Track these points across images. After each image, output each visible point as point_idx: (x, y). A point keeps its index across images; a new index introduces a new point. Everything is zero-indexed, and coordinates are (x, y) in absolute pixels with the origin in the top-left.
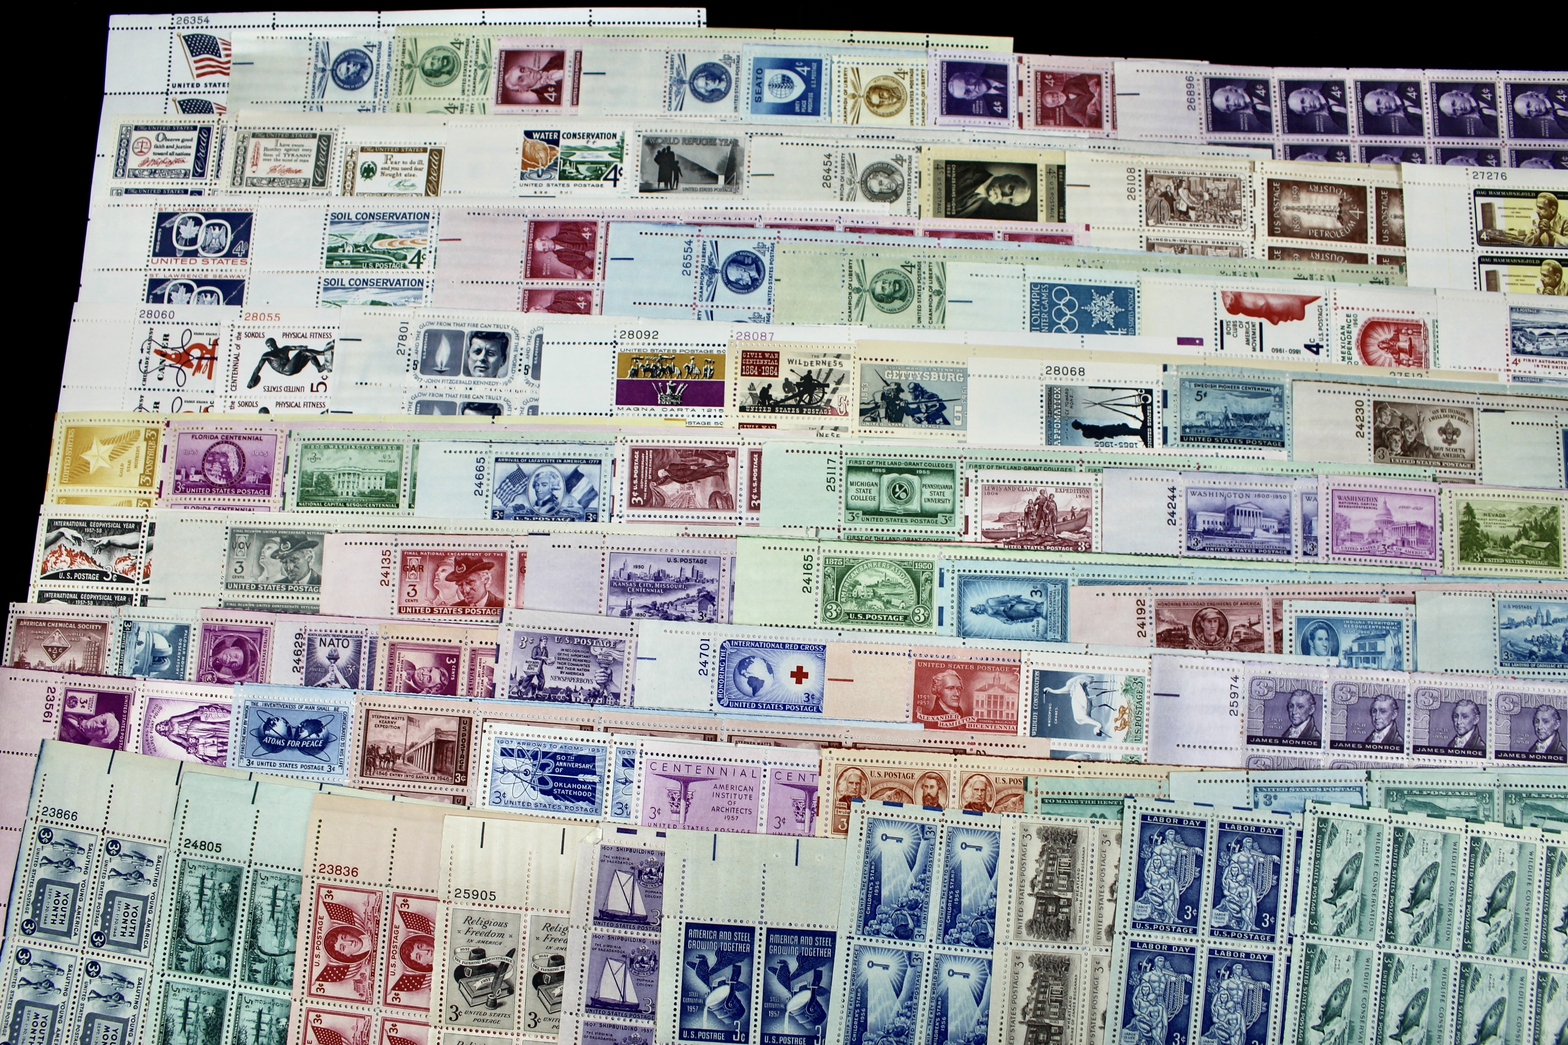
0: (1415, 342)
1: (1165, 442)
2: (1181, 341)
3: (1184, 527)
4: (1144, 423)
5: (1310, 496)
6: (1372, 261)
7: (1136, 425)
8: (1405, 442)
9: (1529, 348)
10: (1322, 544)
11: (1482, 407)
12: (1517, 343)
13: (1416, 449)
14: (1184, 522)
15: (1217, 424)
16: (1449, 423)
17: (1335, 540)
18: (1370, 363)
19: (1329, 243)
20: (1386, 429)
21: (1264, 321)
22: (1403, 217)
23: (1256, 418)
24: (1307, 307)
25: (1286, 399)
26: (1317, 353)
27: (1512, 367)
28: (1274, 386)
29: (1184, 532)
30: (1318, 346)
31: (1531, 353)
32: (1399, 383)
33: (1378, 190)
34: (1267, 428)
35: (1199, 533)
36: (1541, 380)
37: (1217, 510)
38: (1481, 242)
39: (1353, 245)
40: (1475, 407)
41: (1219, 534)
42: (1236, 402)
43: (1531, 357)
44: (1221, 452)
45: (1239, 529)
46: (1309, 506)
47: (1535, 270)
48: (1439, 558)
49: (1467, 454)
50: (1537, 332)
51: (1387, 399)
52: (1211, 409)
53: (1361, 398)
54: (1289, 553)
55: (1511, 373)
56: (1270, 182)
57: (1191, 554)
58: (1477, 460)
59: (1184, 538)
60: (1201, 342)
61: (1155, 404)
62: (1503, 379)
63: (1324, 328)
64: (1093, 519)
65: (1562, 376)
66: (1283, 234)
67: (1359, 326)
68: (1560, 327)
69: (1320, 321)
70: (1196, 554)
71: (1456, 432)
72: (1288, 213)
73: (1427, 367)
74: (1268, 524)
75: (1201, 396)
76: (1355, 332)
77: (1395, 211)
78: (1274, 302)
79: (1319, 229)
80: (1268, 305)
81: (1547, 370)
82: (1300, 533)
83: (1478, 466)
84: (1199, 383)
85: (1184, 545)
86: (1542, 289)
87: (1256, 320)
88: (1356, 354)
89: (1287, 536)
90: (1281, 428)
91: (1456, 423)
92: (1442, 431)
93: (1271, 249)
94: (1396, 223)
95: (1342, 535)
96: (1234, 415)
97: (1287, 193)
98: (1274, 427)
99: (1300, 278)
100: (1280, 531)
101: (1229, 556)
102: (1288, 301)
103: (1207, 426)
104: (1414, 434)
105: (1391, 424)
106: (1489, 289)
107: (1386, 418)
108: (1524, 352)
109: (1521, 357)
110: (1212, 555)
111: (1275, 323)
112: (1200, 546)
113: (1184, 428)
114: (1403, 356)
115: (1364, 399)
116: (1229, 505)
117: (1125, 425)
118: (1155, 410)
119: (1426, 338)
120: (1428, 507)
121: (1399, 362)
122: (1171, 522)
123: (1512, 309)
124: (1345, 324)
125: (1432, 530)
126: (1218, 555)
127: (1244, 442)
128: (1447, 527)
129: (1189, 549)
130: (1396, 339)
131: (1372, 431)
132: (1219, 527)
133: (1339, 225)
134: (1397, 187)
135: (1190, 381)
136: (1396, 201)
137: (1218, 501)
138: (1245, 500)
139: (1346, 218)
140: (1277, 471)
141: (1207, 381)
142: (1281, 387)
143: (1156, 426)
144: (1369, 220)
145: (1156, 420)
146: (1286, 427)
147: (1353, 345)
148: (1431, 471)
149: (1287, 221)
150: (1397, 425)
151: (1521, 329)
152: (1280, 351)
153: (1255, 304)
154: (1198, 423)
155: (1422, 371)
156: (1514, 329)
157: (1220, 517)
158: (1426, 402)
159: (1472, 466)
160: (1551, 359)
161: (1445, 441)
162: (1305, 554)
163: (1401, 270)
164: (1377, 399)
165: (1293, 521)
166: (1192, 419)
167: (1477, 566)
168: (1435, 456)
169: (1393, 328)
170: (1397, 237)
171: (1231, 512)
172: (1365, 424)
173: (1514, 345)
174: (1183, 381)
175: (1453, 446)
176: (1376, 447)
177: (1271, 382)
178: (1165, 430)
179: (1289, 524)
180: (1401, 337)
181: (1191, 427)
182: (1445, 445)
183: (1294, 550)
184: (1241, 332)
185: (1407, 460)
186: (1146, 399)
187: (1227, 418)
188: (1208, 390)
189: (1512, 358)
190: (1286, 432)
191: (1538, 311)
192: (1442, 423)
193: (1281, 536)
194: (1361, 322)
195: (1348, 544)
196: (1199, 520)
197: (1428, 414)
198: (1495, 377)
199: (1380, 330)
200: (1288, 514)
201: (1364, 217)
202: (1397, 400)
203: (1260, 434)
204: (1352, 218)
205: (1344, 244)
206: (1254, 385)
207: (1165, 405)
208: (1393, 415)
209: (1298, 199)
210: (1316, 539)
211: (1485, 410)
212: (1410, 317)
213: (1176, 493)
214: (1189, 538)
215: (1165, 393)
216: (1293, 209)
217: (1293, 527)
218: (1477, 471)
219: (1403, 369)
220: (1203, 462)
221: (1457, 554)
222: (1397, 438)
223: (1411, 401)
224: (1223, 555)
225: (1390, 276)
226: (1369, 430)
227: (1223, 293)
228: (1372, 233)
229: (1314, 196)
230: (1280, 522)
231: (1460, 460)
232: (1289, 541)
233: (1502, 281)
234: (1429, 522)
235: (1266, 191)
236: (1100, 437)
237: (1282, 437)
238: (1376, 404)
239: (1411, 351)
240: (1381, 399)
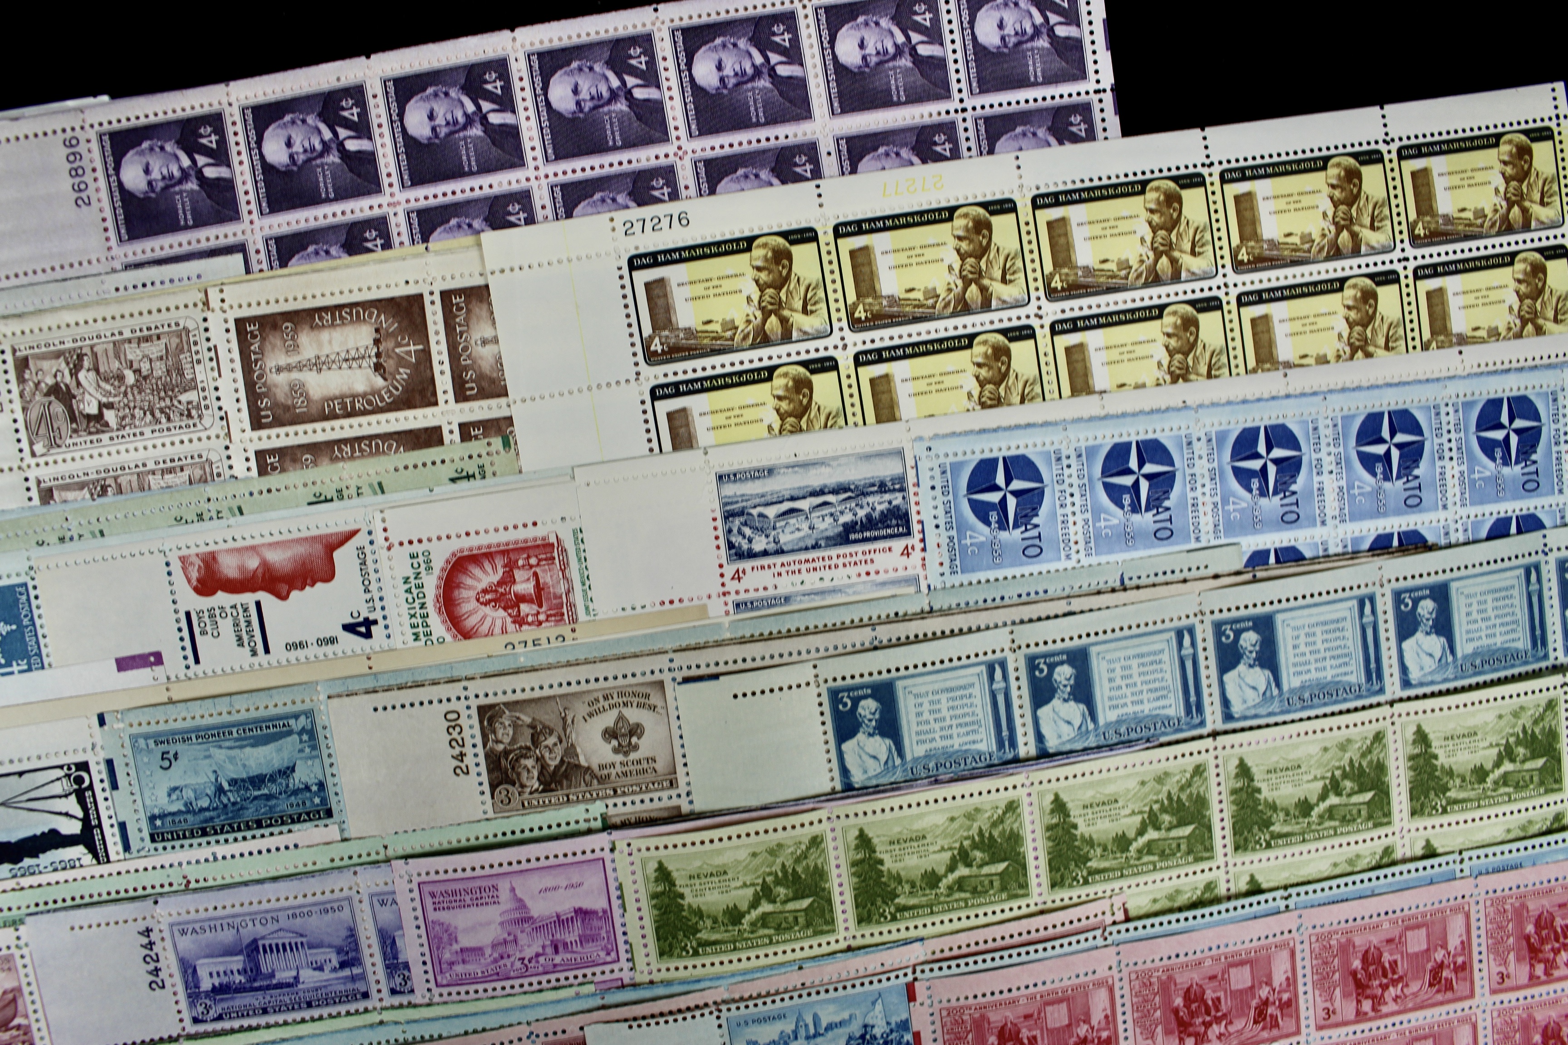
0: (546, 578)
1: (127, 847)
2: (124, 664)
3: (180, 988)
4: (86, 820)
5: (386, 899)
6: (452, 436)
7: (73, 827)
8: (543, 767)
9: (760, 544)
10: (417, 971)
11: (679, 678)
12: (736, 539)
13: (566, 776)
14: (178, 979)
15: (204, 803)
16: (621, 718)
17: (439, 966)
18: (467, 635)
19: (363, 420)
20: (506, 753)
21: (263, 596)
22: (496, 340)
23: (272, 779)
24: (337, 554)
25: (321, 733)
26: (368, 635)
27: (732, 586)
28: (296, 716)
29: (182, 996)
30: (369, 623)
31: (765, 553)
32: (523, 661)
33: (446, 295)
34: (296, 792)
35: (207, 994)
36: (787, 599)
37: (229, 951)
38: (652, 358)
39: (410, 413)
40: (667, 677)
41: (240, 989)
42: (231, 759)
43: (765, 561)
44: (221, 850)
45: (272, 975)
46: (386, 915)
47: (760, 392)
48: (623, 956)
49: (661, 766)
50: (771, 512)
51: (501, 699)
52: (192, 780)
53: (454, 705)
54: (366, 995)
55: (730, 599)
56: (240, 323)
57: (201, 1028)
58: (681, 770)
59: (183, 1005)
60: (158, 659)
61: (97, 786)
62: (717, 609)
63: (373, 587)
64: (26, 1003)
65: (827, 584)
66: (278, 422)
67: (437, 571)
68: (814, 494)
69: (364, 574)
70: (209, 1027)
71: (636, 730)
72: (282, 379)
73: (574, 620)
74: (320, 958)
75: (168, 760)
76: (431, 584)
77: (480, 330)
78: (276, 558)
79: (342, 397)
80: (265, 565)
81: (797, 578)
82: (378, 959)
83: (682, 780)
84: (160, 739)
85: (186, 1016)
86: (776, 426)
87: (249, 598)
88: (438, 625)
89: (356, 971)
90: (321, 785)
91: (633, 715)
92: (610, 734)
93: (260, 455)
94: (484, 355)
95: (447, 956)
96: (233, 782)
97: (275, 339)
98: (307, 788)
99: (320, 500)
100: (343, 965)
101: (263, 1020)
102: (301, 550)
103: (189, 809)
104: (559, 751)
105: (514, 740)
106: (676, 446)
107: (504, 733)
108: (752, 555)
109: (747, 565)
110: (236, 1024)
111: (284, 597)
112: (212, 1014)
113: (152, 818)
114: (525, 608)
115: (460, 706)
116: (246, 941)
117: (54, 832)
118: (100, 796)
119: (564, 567)
120: (593, 879)
121: (520, 621)
122: (156, 983)
123: (720, 477)
124: (410, 573)
125: (607, 915)
126: (246, 1023)
127: (259, 825)
128: (631, 906)
129: (196, 1020)
130: (508, 579)
131: (482, 759)
132: (238, 978)
133: (379, 382)
134: (478, 281)
135: (146, 737)
136: (480, 310)
137: (227, 936)
138: (271, 927)
139: (389, 364)
140: (323, 863)
141: (174, 733)
142: (309, 714)
143: (106, 824)
144: (435, 359)
145: (104, 815)
146: (330, 781)
147: (431, 608)
148: (597, 808)
149: (281, 395)
150: (525, 740)
151: (742, 513)
152: (301, 645)
153: (242, 568)
154: (174, 808)
155: (565, 630)
156: (728, 516)
157: (237, 962)
158: (574, 688)
159: (673, 784)
160: (803, 556)
161: (616, 751)
162: (393, 992)
163: (506, 444)
164: (483, 701)
165: (363, 943)
166: (163, 802)
167: (690, 963)
168: (602, 780)
169: (500, 562)
170: (493, 381)
171: (253, 950)
172: (468, 750)
173: (731, 545)
174: (134, 738)
175: (633, 756)
176: (493, 787)
177: (290, 709)
178: (123, 826)
179: (357, 948)
180: (519, 575)
181: (163, 816)
182: (619, 758)
183: (374, 988)
184: (226, 626)
185: (553, 797)
186: (79, 780)
187: (220, 790)
188: (179, 747)
189: (730, 570)
190: (331, 790)
191: (771, 471)
192: (608, 719)
193: (347, 972)
194: (439, 563)
195: (459, 969)
196: (203, 973)
197: (581, 709)
198: (703, 609)
199: (476, 571)
200: (352, 934)
201: (426, 355)
202: (519, 696)
203: (284, 805)
204: (401, 362)
205: (392, 416)
206: (258, 723)
207: (115, 786)
208: (515, 726)
209: (296, 347)
210: (406, 966)
211: (687, 680)
212: (530, 533)
213: (154, 937)
214: (192, 1004)
215: (110, 763)
216: (289, 368)
217: (366, 952)
218: (683, 789)
219: (529, 633)
220: (193, 873)
221: (653, 948)
222: (529, 763)
223: (547, 692)
224: (254, 1022)
225: (486, 460)
226: (475, 758)
227: (183, 560)
228: (444, 382)
229: (325, 335)
230: (339, 951)
231: (650, 777)
232: (363, 977)
233: (701, 427)
234: (598, 903)
235: (235, 345)
236: (16, 860)
237: (324, 801)
238: (482, 710)
239: (539, 595)
240: (491, 700)
